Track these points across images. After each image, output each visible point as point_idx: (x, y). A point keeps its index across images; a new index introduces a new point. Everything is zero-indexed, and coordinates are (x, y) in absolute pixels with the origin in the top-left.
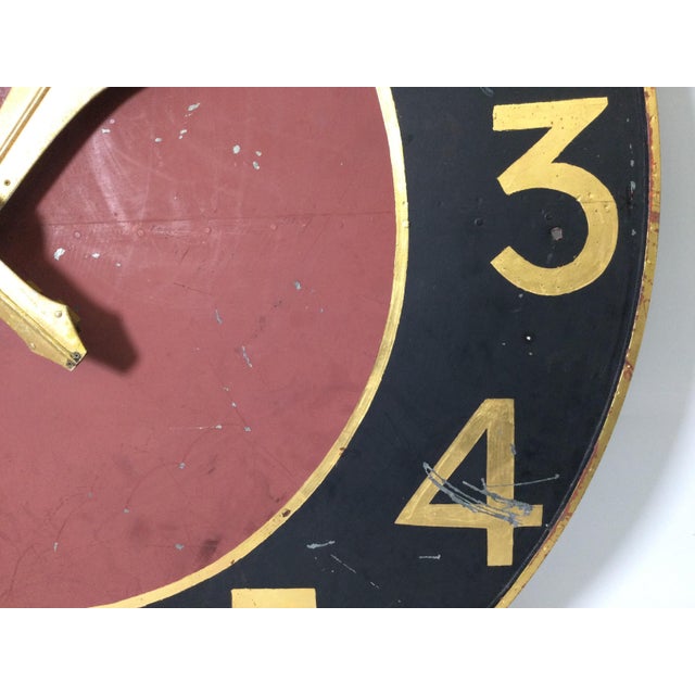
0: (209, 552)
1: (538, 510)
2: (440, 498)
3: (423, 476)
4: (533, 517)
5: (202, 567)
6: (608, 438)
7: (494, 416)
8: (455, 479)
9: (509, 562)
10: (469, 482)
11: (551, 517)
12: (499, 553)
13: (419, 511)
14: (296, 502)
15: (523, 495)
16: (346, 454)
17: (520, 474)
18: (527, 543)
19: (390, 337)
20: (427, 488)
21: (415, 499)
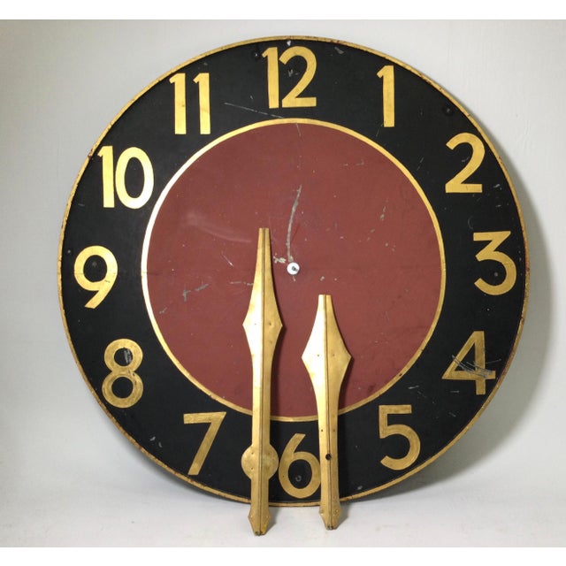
0: (371, 390)
1: (494, 372)
2: (458, 369)
3: (451, 360)
4: (492, 375)
5: (368, 396)
6: (517, 344)
7: (477, 338)
8: (464, 361)
9: (484, 393)
10: (469, 362)
11: (498, 375)
12: (480, 390)
13: (450, 373)
14: (404, 371)
15: (488, 367)
16: (424, 352)
17: (487, 359)
18: (491, 385)
19: (439, 309)
20: (454, 365)
21: (449, 370)
